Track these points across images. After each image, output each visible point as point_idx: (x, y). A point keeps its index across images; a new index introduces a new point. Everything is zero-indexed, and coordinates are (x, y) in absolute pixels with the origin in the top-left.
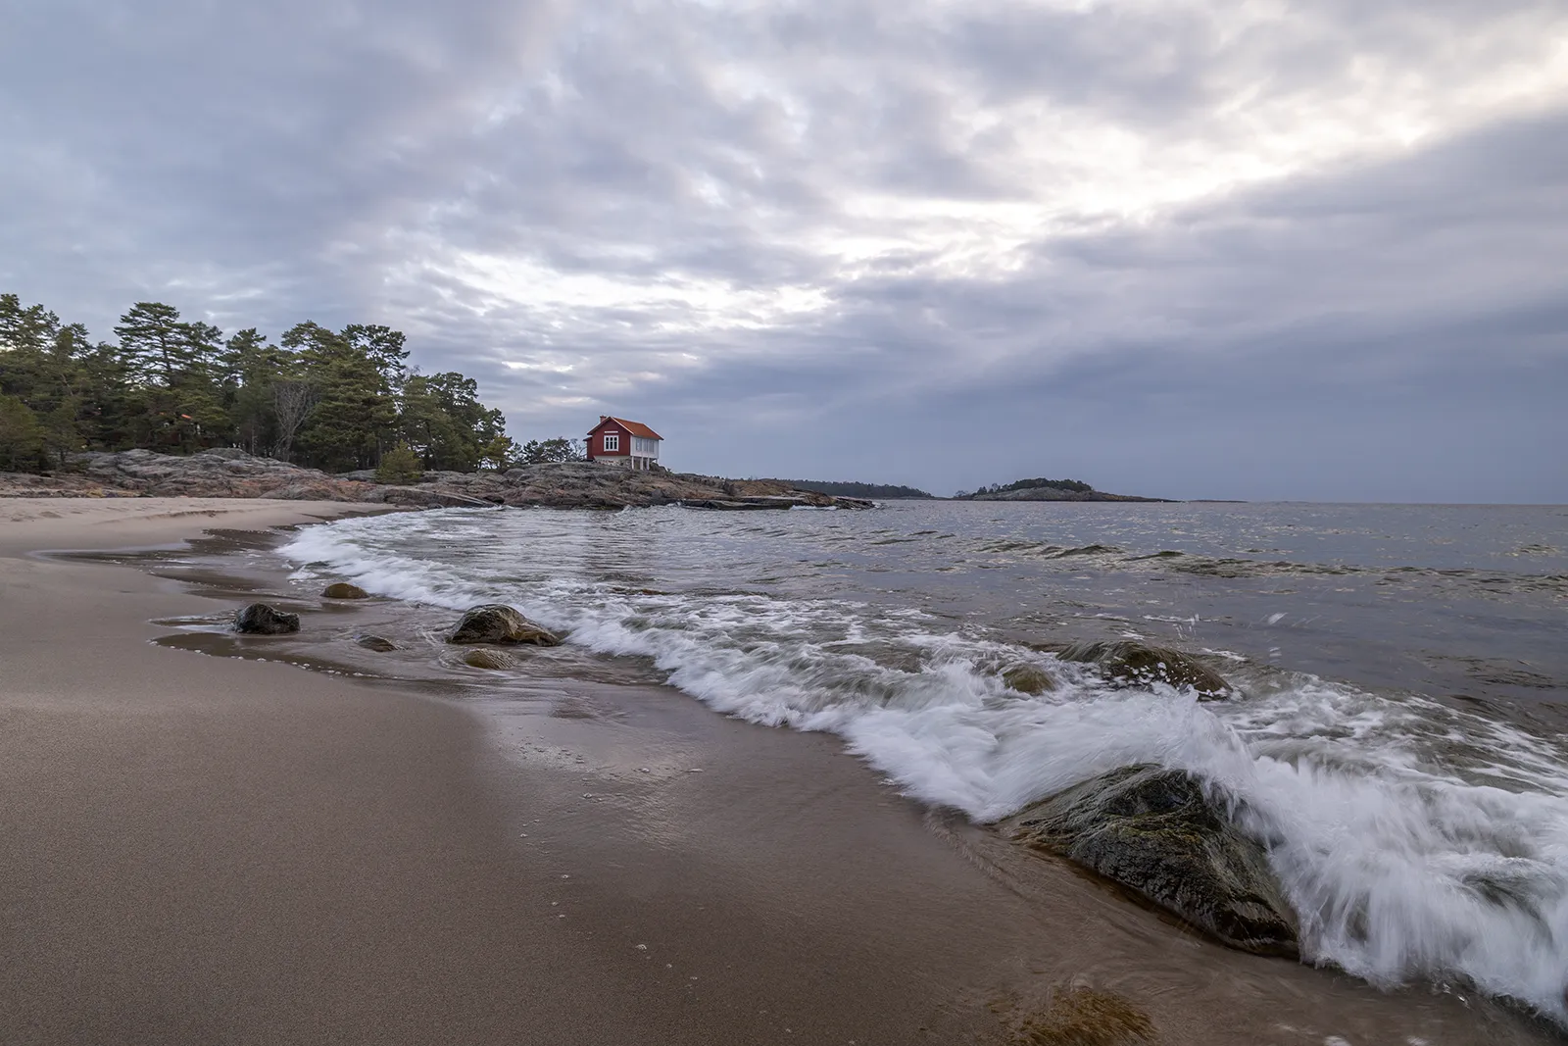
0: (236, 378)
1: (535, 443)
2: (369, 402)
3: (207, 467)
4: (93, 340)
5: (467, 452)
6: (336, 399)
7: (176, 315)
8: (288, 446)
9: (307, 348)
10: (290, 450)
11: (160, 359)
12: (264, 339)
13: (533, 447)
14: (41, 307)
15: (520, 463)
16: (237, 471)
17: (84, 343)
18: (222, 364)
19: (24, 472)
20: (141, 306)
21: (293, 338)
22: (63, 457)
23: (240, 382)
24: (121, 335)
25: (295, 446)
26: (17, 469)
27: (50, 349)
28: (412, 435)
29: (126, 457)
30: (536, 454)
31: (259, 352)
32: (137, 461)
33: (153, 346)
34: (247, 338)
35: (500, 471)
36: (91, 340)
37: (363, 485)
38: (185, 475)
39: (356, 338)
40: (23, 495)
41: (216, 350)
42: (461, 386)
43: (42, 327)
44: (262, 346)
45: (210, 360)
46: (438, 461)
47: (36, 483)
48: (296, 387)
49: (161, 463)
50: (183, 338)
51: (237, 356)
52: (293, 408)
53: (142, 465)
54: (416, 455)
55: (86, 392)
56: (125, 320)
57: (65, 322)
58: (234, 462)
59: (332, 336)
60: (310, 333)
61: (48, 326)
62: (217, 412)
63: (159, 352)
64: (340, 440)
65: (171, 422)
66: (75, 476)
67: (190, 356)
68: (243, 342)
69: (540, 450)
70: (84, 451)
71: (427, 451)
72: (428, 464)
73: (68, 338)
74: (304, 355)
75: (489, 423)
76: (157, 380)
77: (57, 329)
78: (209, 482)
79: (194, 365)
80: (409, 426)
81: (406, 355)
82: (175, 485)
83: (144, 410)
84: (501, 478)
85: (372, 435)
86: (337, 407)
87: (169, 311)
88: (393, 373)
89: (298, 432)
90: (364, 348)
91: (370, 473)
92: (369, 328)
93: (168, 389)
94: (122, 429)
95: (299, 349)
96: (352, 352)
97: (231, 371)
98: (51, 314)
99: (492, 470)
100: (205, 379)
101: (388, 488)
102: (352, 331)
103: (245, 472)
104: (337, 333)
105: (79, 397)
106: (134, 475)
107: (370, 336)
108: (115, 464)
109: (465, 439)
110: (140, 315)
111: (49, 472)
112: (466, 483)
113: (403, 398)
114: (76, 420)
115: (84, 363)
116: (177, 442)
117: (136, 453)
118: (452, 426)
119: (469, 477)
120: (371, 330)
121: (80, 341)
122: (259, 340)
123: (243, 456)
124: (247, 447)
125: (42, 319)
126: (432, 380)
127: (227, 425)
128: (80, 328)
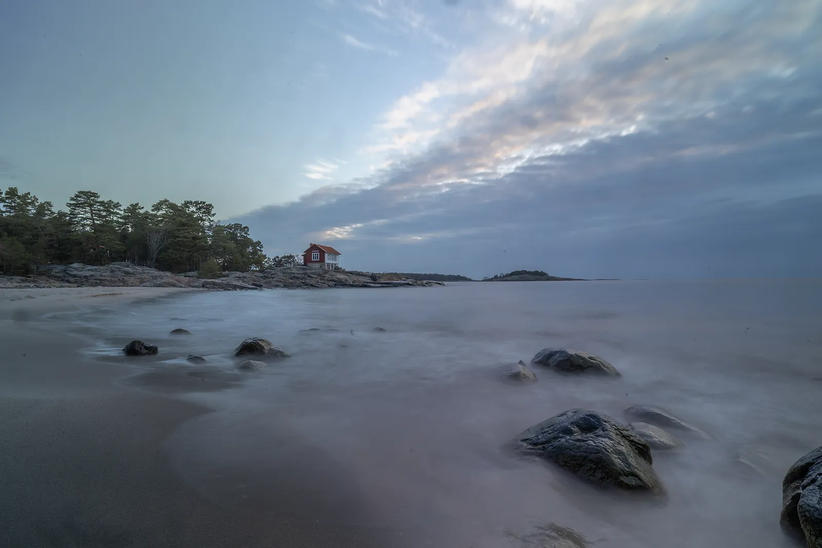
0: (128, 227)
1: (278, 257)
2: (195, 238)
3: (112, 271)
4: (55, 210)
5: (244, 262)
6: (179, 237)
7: (98, 197)
8: (154, 260)
9: (164, 212)
10: (155, 262)
11: (89, 219)
12: (143, 208)
13: (277, 259)
14: (29, 193)
15: (270, 267)
16: (127, 273)
17: (50, 211)
18: (121, 220)
19: (17, 276)
20: (80, 192)
21: (157, 207)
22: (37, 268)
23: (130, 229)
24: (69, 207)
25: (157, 261)
26: (14, 274)
27: (33, 214)
28: (217, 254)
29: (71, 267)
30: (279, 263)
31: (139, 214)
32: (76, 269)
33: (86, 212)
34: (134, 208)
35: (260, 271)
36: (53, 209)
37: (191, 279)
38: (101, 275)
39: (189, 207)
40: (16, 287)
41: (119, 214)
42: (241, 230)
43: (29, 203)
44: (142, 211)
45: (115, 219)
46: (230, 267)
47: (23, 281)
48: (158, 232)
49: (89, 270)
50: (102, 208)
51: (128, 216)
52: (157, 242)
53: (79, 271)
54: (219, 264)
55: (51, 235)
56: (72, 199)
57: (41, 200)
58: (126, 269)
59: (177, 206)
60: (166, 205)
61: (32, 203)
62: (118, 244)
63: (89, 215)
64: (180, 257)
65: (94, 250)
66: (44, 277)
67: (105, 217)
68: (132, 210)
69: (281, 261)
70: (49, 265)
71: (224, 262)
72: (224, 268)
73: (43, 208)
74: (163, 216)
75: (255, 248)
76: (88, 229)
77: (37, 204)
78: (113, 279)
79: (106, 221)
80: (215, 249)
81: (214, 215)
82: (96, 281)
83: (81, 244)
84: (261, 275)
85: (196, 254)
86: (179, 241)
87: (95, 195)
88: (207, 223)
89: (159, 253)
90: (193, 212)
91: (195, 273)
92: (195, 202)
93: (93, 233)
94: (69, 253)
95: (160, 213)
96: (187, 213)
97: (125, 224)
98: (34, 197)
99: (256, 271)
100: (113, 228)
101: (204, 280)
102: (187, 204)
103: (132, 274)
104: (179, 205)
105: (47, 238)
106: (75, 276)
107: (195, 206)
108: (65, 271)
109: (243, 255)
110: (80, 197)
111: (31, 275)
112: (243, 277)
113: (212, 236)
114: (45, 249)
115: (50, 221)
116: (97, 260)
117: (75, 265)
118: (237, 250)
119: (245, 274)
120: (197, 203)
121: (48, 210)
122: (140, 209)
123: (130, 266)
124: (133, 261)
125: (30, 199)
126: (226, 227)
127: (123, 251)
128: (49, 204)
